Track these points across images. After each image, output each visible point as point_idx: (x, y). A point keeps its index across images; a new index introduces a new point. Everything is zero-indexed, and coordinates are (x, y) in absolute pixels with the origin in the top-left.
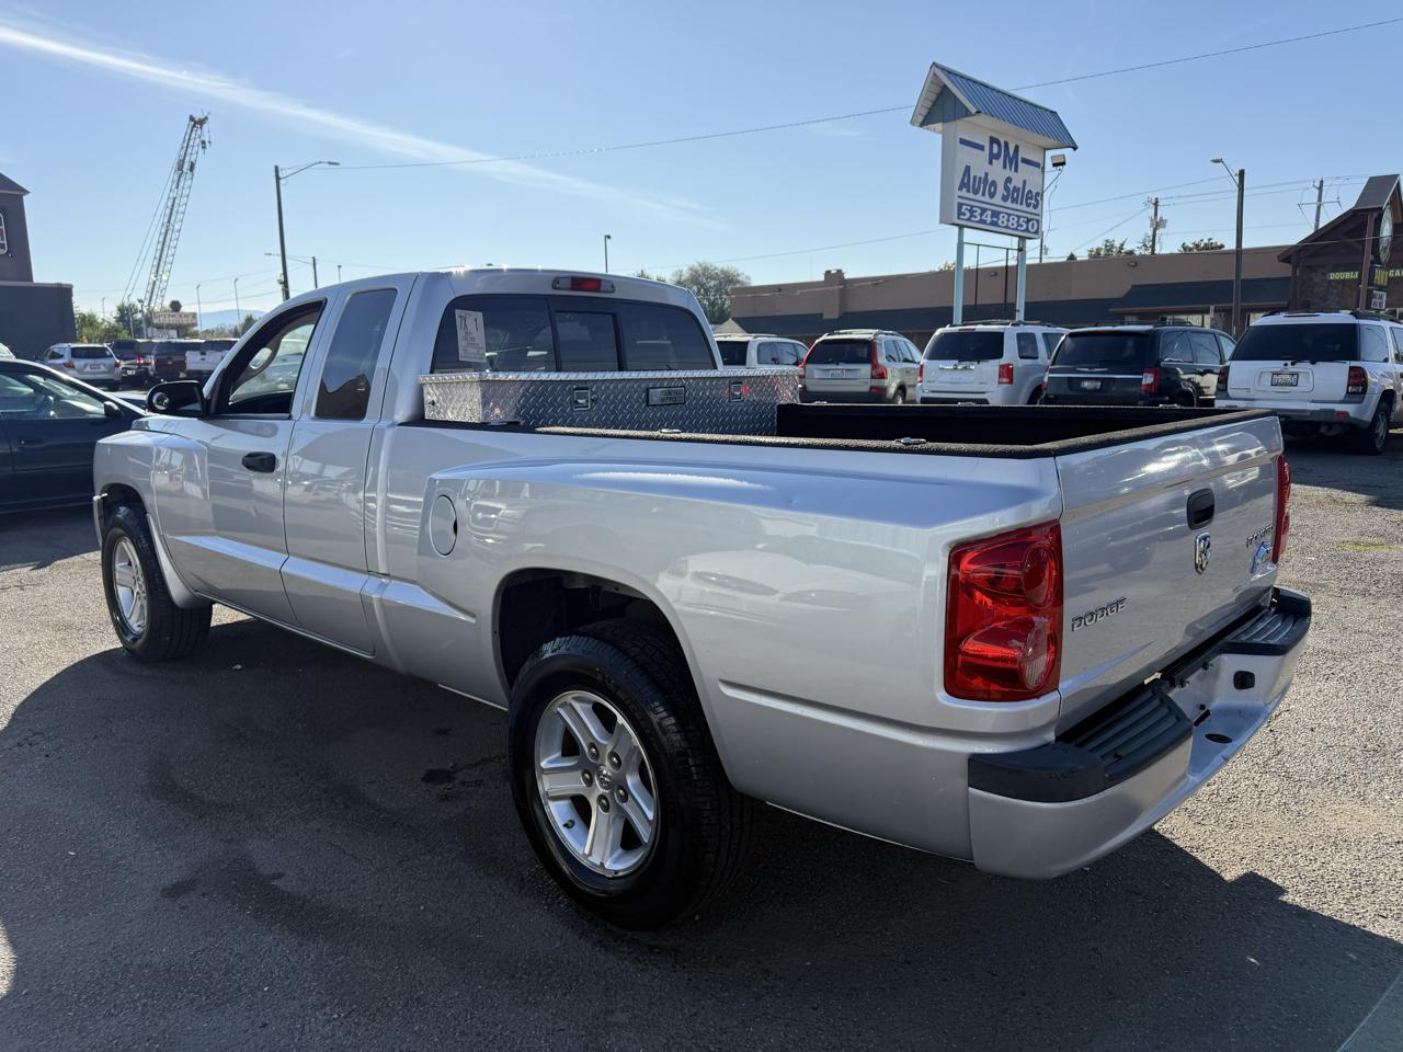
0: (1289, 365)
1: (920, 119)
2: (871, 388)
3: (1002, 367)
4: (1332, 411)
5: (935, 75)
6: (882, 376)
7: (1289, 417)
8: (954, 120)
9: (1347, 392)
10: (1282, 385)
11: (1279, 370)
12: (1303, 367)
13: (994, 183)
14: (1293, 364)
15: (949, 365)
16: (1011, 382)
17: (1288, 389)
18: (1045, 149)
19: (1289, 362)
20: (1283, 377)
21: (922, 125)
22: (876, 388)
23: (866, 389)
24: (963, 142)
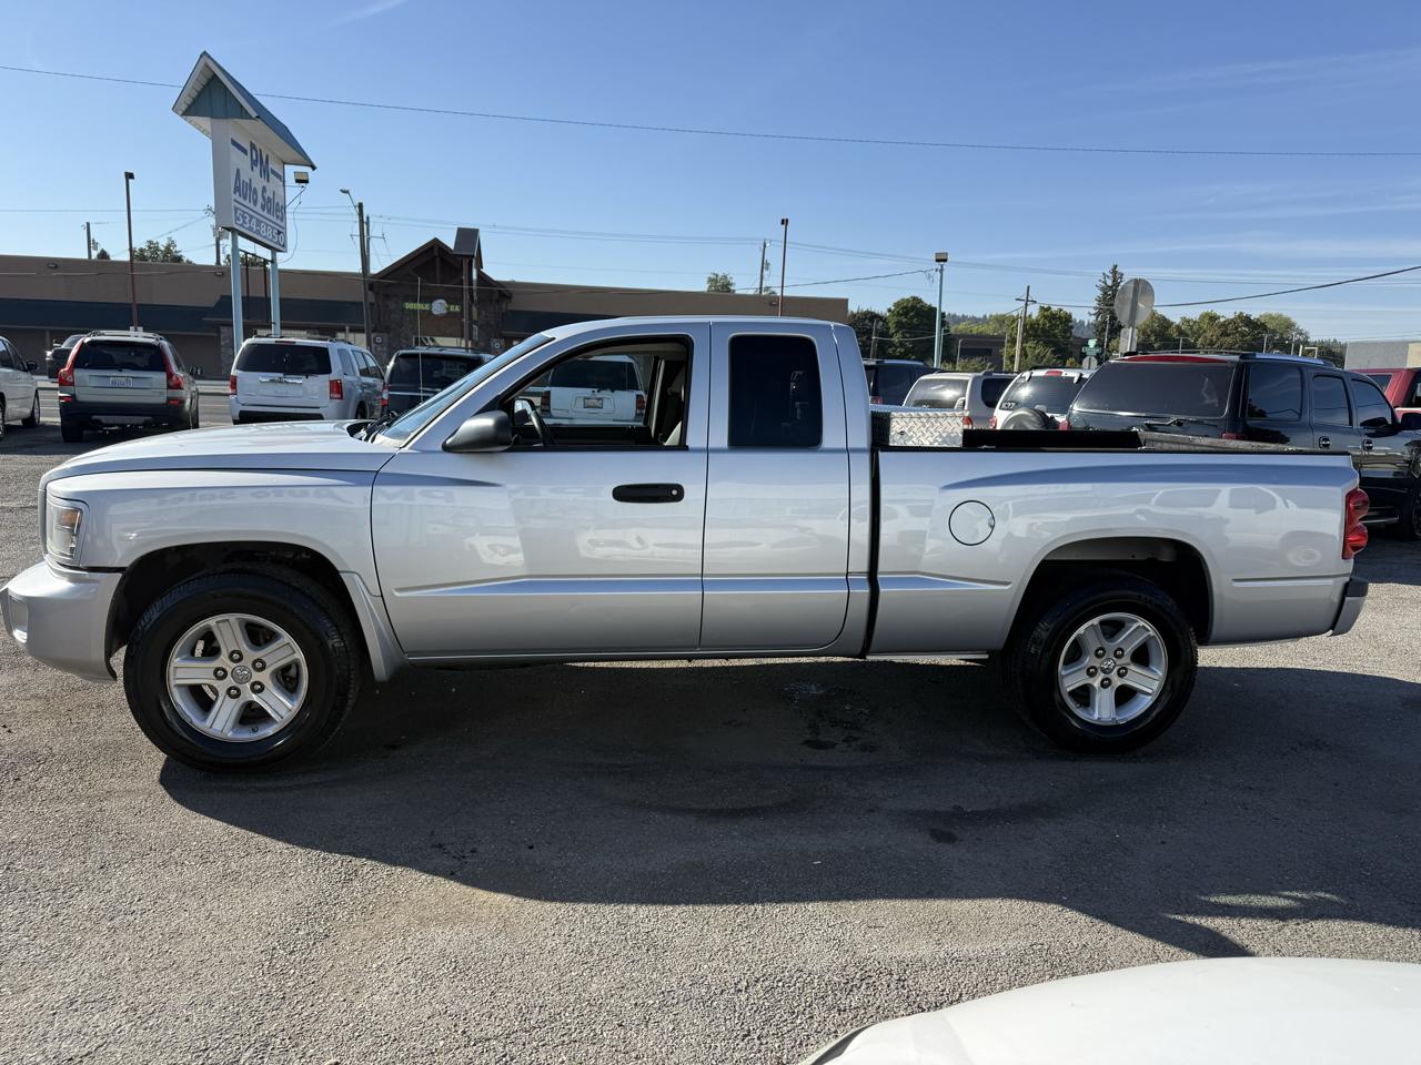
1: (184, 108)
2: (169, 399)
3: (331, 382)
5: (207, 66)
6: (178, 386)
8: (226, 118)
10: (593, 407)
11: (589, 396)
12: (606, 394)
13: (255, 191)
14: (598, 391)
15: (264, 377)
16: (342, 398)
17: (598, 410)
18: (284, 163)
20: (592, 401)
21: (185, 113)
22: (173, 399)
23: (162, 400)
24: (234, 143)
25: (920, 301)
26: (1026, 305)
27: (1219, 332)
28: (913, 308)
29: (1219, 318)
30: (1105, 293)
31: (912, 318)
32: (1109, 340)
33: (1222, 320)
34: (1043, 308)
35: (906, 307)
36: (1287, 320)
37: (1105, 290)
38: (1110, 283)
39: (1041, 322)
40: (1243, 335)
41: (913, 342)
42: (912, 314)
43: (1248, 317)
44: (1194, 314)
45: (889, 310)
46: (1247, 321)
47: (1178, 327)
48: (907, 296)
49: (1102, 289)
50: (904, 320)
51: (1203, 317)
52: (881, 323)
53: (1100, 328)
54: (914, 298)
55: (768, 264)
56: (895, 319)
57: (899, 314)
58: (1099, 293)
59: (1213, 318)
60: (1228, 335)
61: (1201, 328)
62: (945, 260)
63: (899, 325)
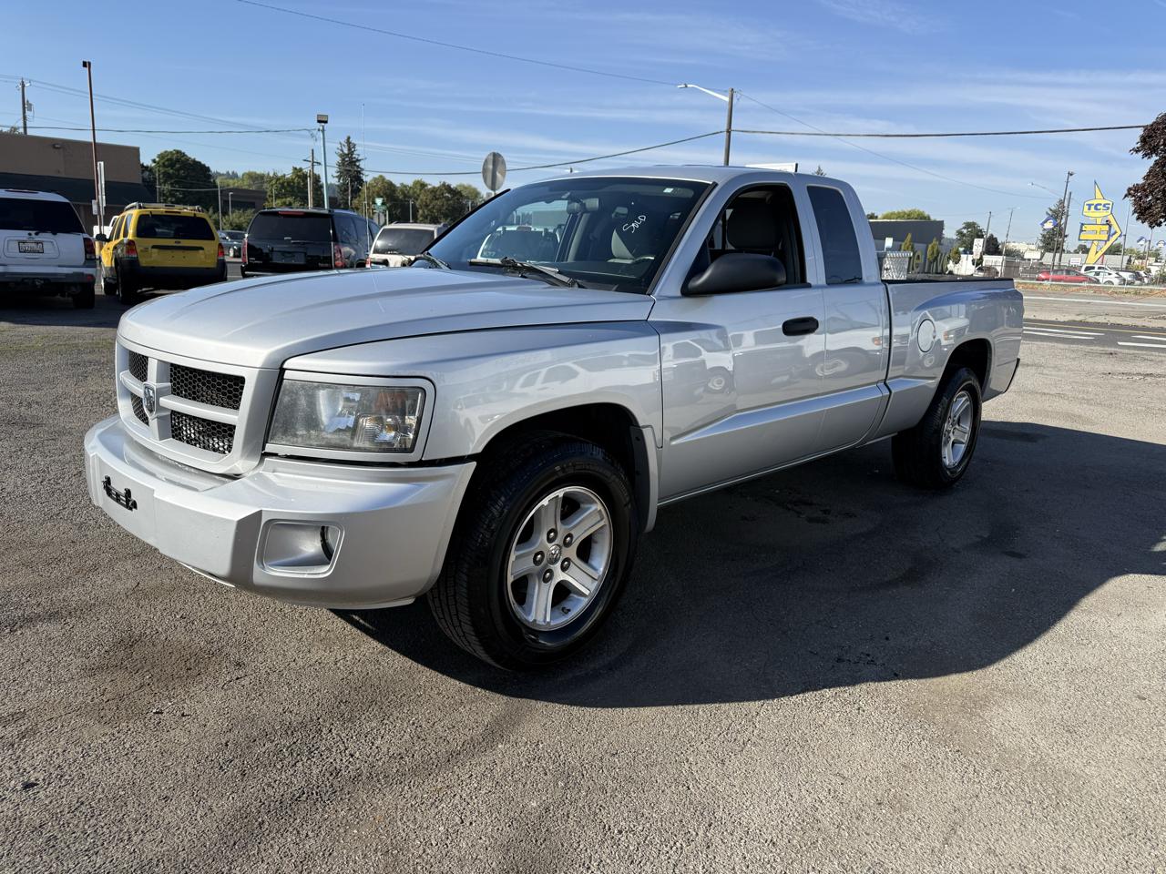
0: (33, 235)
4: (82, 274)
7: (48, 279)
9: (86, 259)
10: (30, 252)
11: (25, 239)
12: (45, 237)
14: (37, 234)
17: (37, 255)
19: (33, 233)
20: (30, 245)
25: (184, 155)
26: (313, 165)
27: (430, 197)
28: (178, 161)
29: (426, 185)
30: (343, 160)
31: (178, 170)
32: (352, 198)
33: (429, 187)
34: (295, 169)
35: (171, 159)
36: (475, 190)
37: (343, 156)
38: (346, 151)
39: (296, 181)
40: (448, 199)
41: (184, 193)
42: (178, 166)
43: (449, 186)
44: (409, 181)
45: (154, 161)
46: (448, 188)
47: (401, 190)
48: (170, 149)
49: (341, 156)
50: (171, 171)
51: (416, 183)
52: (147, 173)
53: (343, 189)
54: (178, 152)
55: (31, 105)
56: (162, 170)
57: (164, 166)
58: (339, 159)
59: (423, 185)
60: (437, 199)
61: (415, 192)
62: (326, 122)
63: (167, 177)
